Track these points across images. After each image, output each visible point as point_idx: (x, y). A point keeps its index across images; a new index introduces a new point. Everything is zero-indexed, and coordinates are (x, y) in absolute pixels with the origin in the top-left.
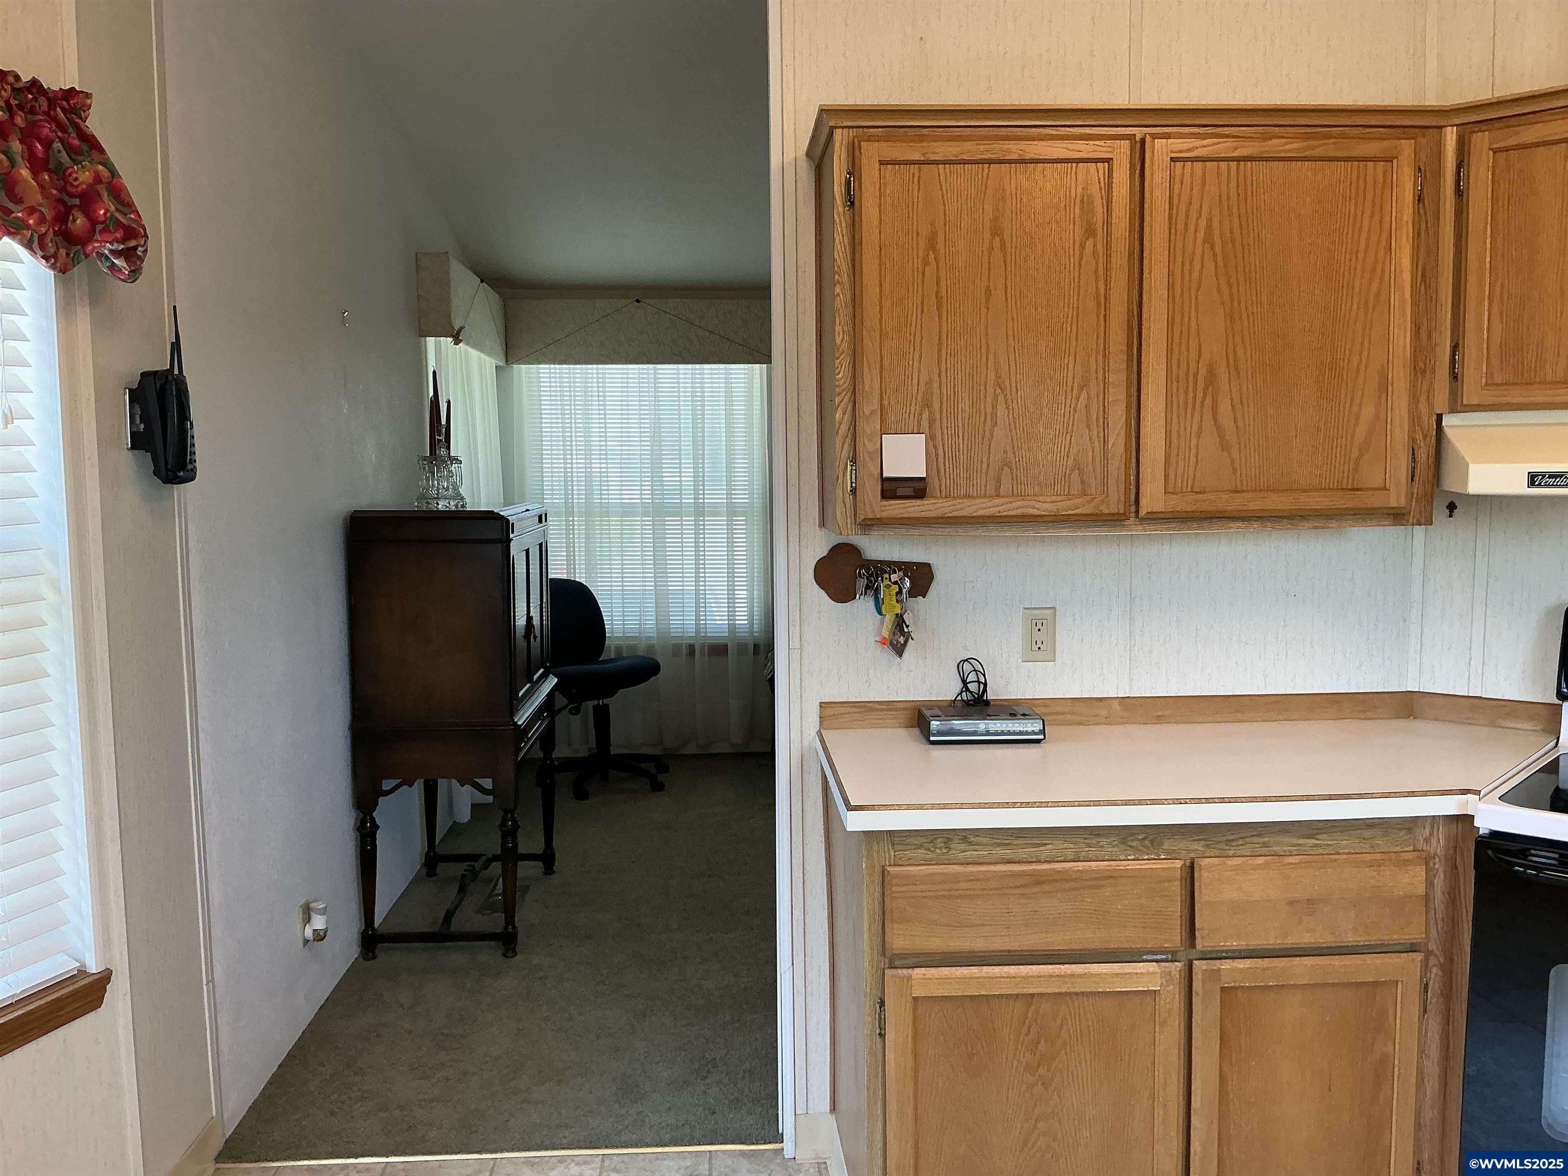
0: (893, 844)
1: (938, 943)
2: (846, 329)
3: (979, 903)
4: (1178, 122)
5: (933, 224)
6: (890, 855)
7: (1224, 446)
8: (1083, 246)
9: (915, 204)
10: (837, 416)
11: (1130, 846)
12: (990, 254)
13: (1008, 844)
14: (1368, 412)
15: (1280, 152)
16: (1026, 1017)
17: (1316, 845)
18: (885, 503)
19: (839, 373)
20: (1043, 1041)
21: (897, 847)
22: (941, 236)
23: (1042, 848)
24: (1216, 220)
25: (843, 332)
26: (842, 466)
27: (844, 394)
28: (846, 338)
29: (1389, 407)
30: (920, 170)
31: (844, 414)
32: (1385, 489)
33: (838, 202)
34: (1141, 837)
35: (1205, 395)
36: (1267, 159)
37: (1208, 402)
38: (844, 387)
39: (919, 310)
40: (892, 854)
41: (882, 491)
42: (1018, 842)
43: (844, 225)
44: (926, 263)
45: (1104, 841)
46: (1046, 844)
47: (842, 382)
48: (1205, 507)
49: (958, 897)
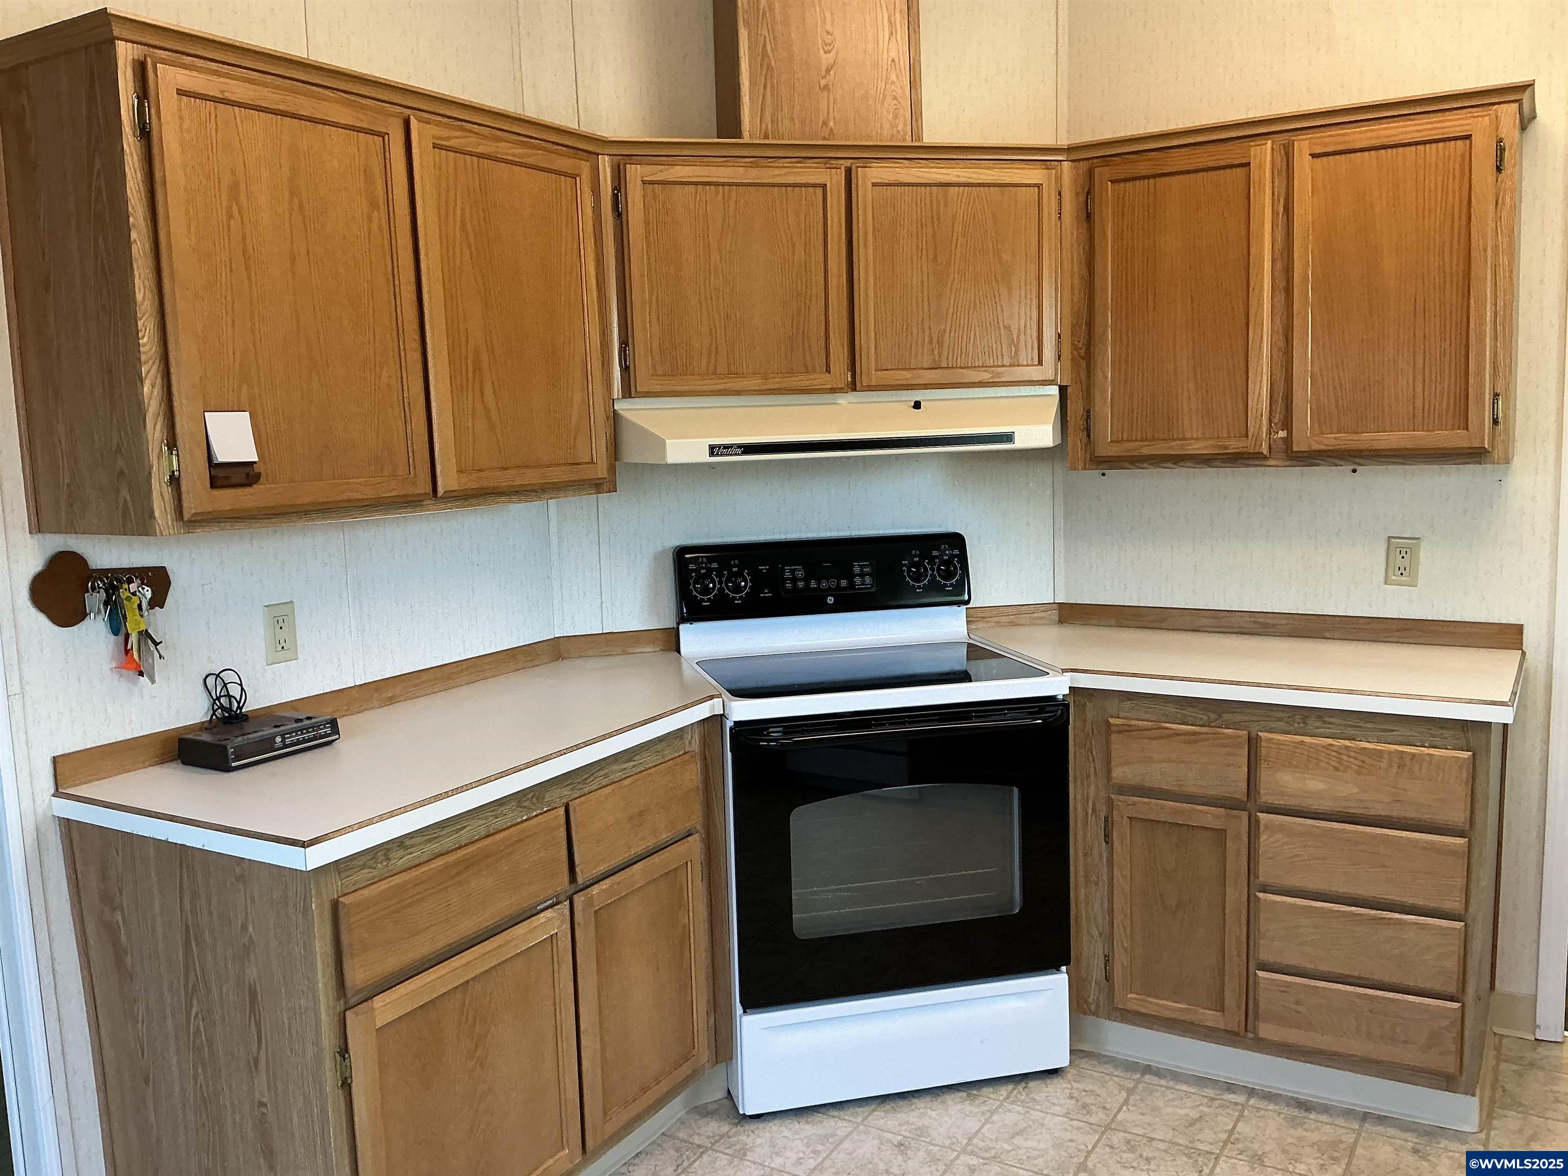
0: (339, 873)
1: (393, 962)
2: (147, 283)
3: (425, 904)
4: (432, 110)
5: (233, 173)
6: (337, 886)
7: (492, 427)
8: (370, 219)
9: (214, 145)
10: (145, 389)
11: (525, 807)
12: (291, 214)
13: (436, 838)
14: (577, 397)
15: (507, 154)
16: (464, 1005)
17: (634, 766)
18: (216, 492)
19: (144, 337)
20: (478, 1022)
21: (343, 875)
22: (242, 187)
23: (462, 832)
24: (467, 211)
25: (144, 288)
26: (156, 451)
27: (151, 362)
28: (149, 294)
29: (590, 391)
30: (215, 108)
31: (153, 387)
32: (592, 462)
33: (127, 129)
34: (529, 796)
35: (474, 377)
36: (497, 160)
37: (477, 386)
38: (149, 354)
39: (228, 268)
40: (339, 883)
41: (212, 478)
42: (443, 833)
43: (136, 158)
44: (231, 217)
45: (505, 809)
46: (464, 827)
47: (147, 348)
48: (485, 484)
49: (407, 907)
